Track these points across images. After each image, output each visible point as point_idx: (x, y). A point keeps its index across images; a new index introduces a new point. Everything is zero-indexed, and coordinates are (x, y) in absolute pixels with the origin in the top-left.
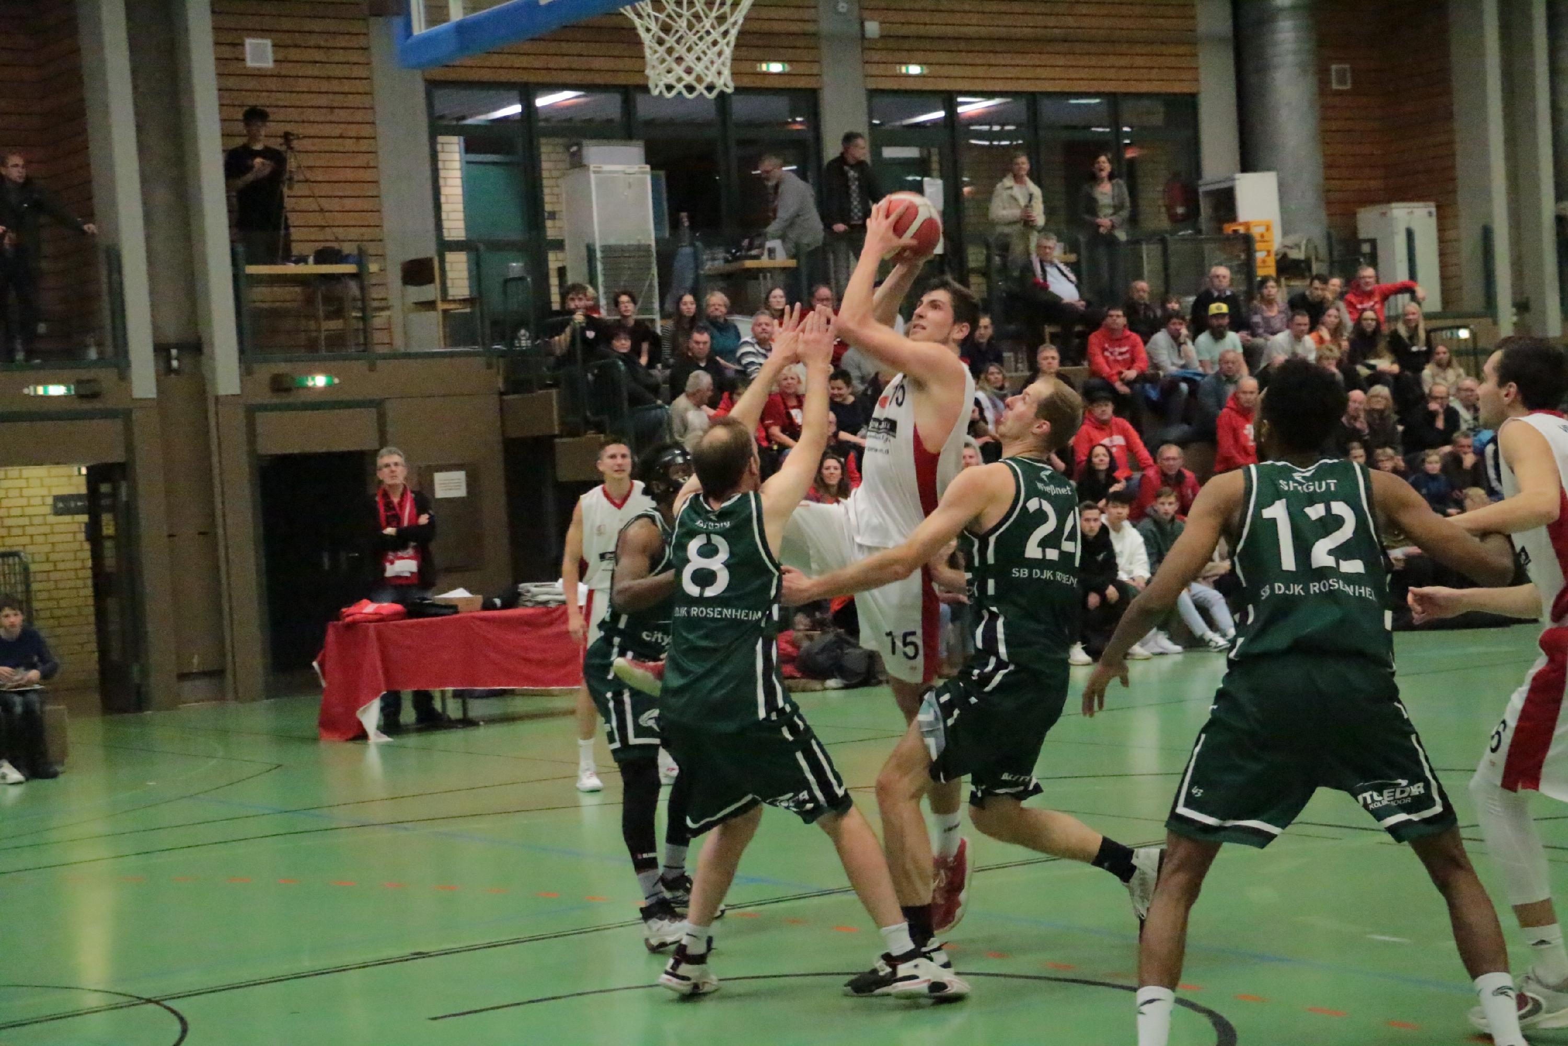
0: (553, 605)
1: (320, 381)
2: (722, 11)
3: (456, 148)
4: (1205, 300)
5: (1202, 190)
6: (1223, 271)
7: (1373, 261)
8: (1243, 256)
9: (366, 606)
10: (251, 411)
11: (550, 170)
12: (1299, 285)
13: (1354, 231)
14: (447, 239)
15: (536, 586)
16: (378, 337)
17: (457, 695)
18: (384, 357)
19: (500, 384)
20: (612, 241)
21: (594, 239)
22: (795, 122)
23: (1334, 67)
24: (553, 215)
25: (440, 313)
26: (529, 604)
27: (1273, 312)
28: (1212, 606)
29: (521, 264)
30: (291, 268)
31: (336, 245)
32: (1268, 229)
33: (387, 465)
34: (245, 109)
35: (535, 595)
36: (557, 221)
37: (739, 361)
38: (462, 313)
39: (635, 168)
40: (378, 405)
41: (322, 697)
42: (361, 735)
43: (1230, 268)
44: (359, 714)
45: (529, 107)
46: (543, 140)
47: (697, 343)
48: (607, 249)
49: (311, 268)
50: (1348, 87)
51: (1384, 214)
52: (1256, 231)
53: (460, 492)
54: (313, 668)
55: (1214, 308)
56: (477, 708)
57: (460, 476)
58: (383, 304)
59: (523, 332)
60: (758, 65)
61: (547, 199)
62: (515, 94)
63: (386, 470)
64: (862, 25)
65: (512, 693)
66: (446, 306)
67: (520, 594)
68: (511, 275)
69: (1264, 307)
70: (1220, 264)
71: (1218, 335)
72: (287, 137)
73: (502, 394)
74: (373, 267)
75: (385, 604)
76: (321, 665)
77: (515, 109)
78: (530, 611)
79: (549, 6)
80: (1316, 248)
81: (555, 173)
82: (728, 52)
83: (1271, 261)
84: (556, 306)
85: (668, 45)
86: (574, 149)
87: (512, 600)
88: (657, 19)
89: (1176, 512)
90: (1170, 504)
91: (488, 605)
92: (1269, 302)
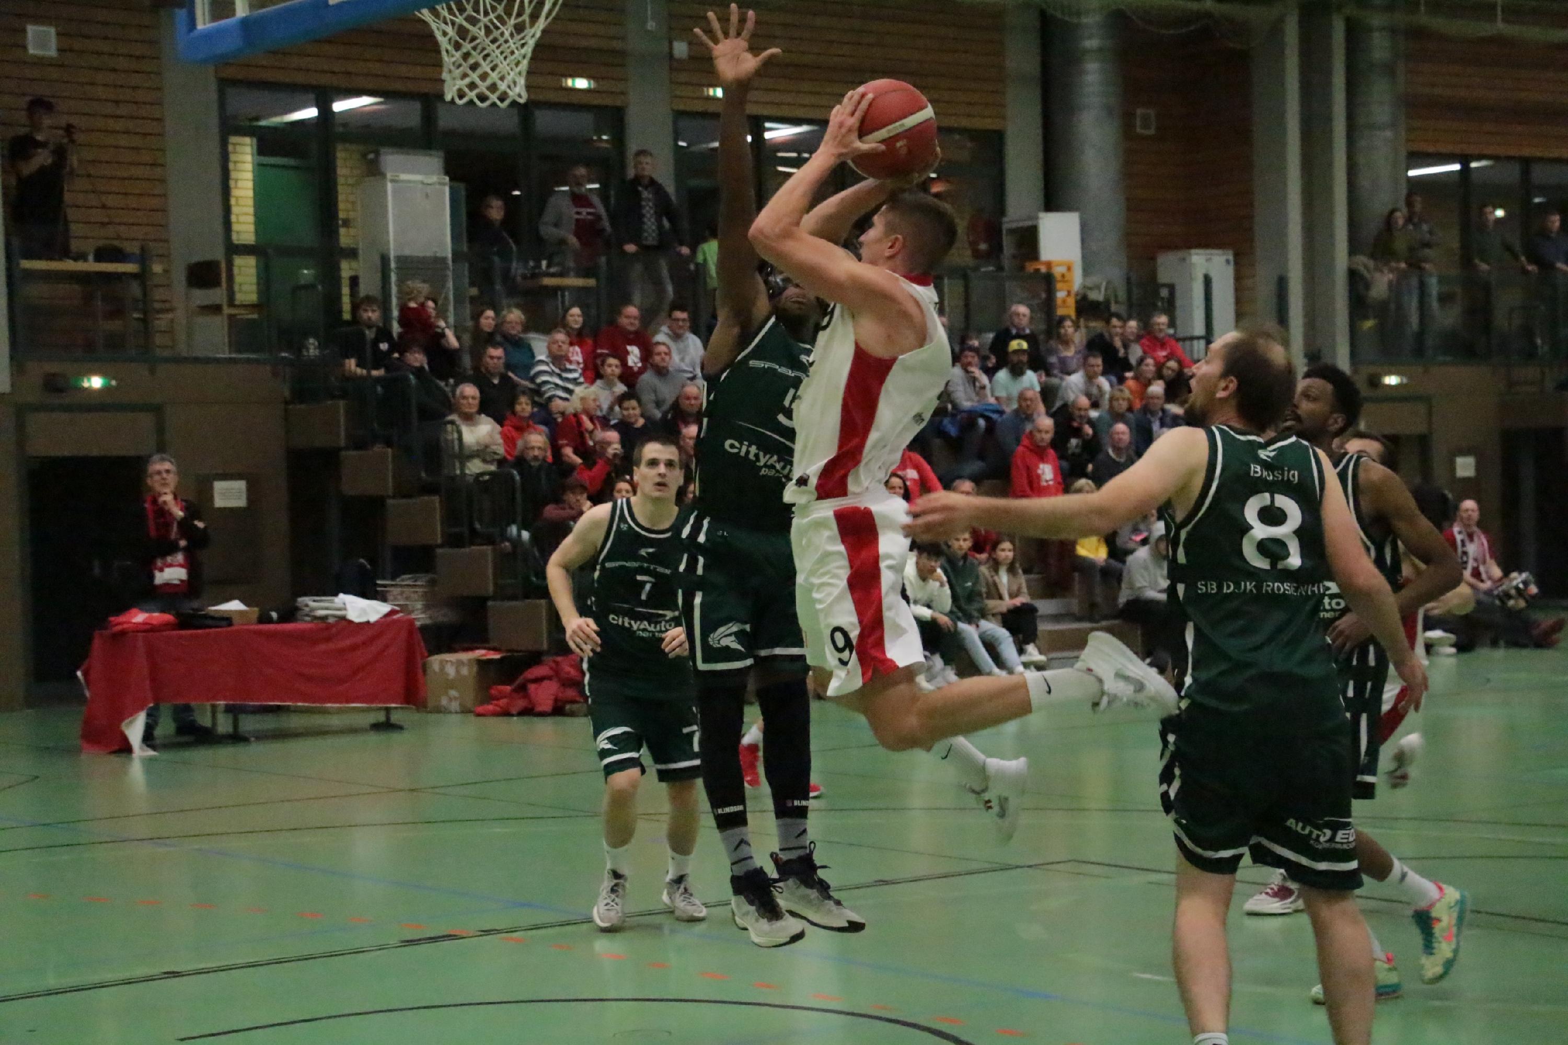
0: (331, 620)
1: (96, 382)
2: (520, 19)
3: (248, 149)
4: (1004, 337)
5: (1005, 227)
6: (1023, 309)
7: (1170, 307)
8: (1044, 295)
9: (135, 616)
10: (21, 412)
11: (346, 177)
12: (1097, 325)
13: (1153, 275)
14: (236, 242)
15: (314, 601)
16: (158, 340)
17: (229, 709)
18: (166, 360)
19: (287, 393)
20: (407, 252)
21: (388, 249)
22: (601, 140)
23: (1139, 111)
24: (346, 223)
25: (225, 318)
26: (308, 619)
27: (1069, 353)
28: (1000, 644)
29: (312, 271)
30: (69, 265)
31: (116, 243)
32: (1069, 269)
33: (159, 473)
34: (28, 99)
35: (313, 610)
36: (350, 230)
37: (532, 379)
38: (248, 319)
39: (434, 179)
40: (157, 410)
41: (84, 709)
42: (125, 748)
43: (1030, 307)
44: (124, 727)
45: (325, 110)
46: (339, 147)
47: (492, 357)
48: (400, 259)
49: (91, 266)
50: (1152, 132)
51: (1184, 259)
52: (1058, 271)
53: (240, 502)
54: (76, 677)
55: (1015, 345)
56: (249, 724)
57: (241, 485)
58: (167, 305)
59: (311, 340)
60: (564, 80)
61: (341, 206)
62: (312, 96)
63: (157, 478)
64: (671, 43)
65: (286, 709)
66: (233, 311)
67: (297, 609)
68: (303, 282)
69: (1060, 347)
70: (1020, 303)
71: (1017, 372)
72: (69, 129)
73: (287, 403)
74: (157, 268)
75: (156, 614)
76: (85, 674)
77: (311, 113)
78: (309, 626)
79: (338, 6)
80: (1115, 291)
81: (350, 181)
82: (525, 63)
83: (1071, 302)
84: (347, 316)
85: (464, 50)
86: (371, 156)
87: (290, 614)
88: (453, 23)
89: (969, 549)
90: (965, 540)
91: (264, 619)
92: (1066, 342)
